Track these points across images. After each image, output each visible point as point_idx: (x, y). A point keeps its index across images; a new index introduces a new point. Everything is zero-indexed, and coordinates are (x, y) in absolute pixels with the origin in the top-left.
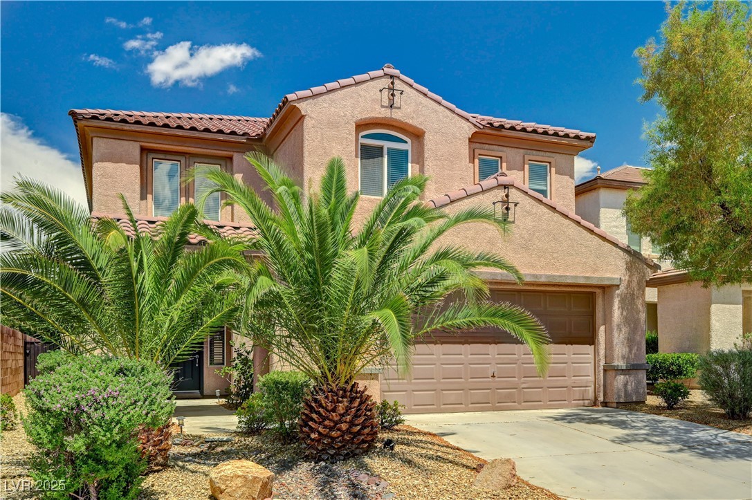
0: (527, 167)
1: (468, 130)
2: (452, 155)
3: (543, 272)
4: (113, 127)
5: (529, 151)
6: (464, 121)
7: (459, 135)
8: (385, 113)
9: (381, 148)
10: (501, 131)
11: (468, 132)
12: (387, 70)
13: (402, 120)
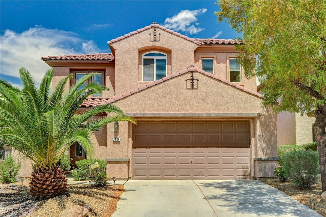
0: (228, 61)
1: (194, 47)
2: (185, 59)
3: (214, 112)
4: (58, 62)
5: (230, 53)
6: (191, 43)
7: (189, 50)
8: (152, 44)
9: (153, 59)
10: (211, 45)
11: (194, 48)
12: (152, 25)
13: (160, 46)
